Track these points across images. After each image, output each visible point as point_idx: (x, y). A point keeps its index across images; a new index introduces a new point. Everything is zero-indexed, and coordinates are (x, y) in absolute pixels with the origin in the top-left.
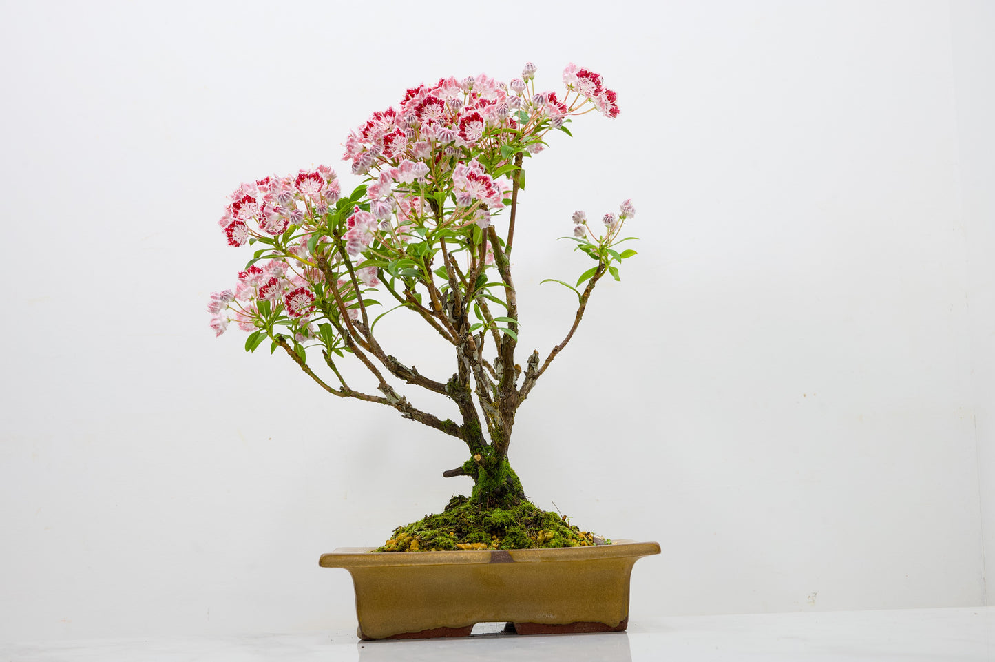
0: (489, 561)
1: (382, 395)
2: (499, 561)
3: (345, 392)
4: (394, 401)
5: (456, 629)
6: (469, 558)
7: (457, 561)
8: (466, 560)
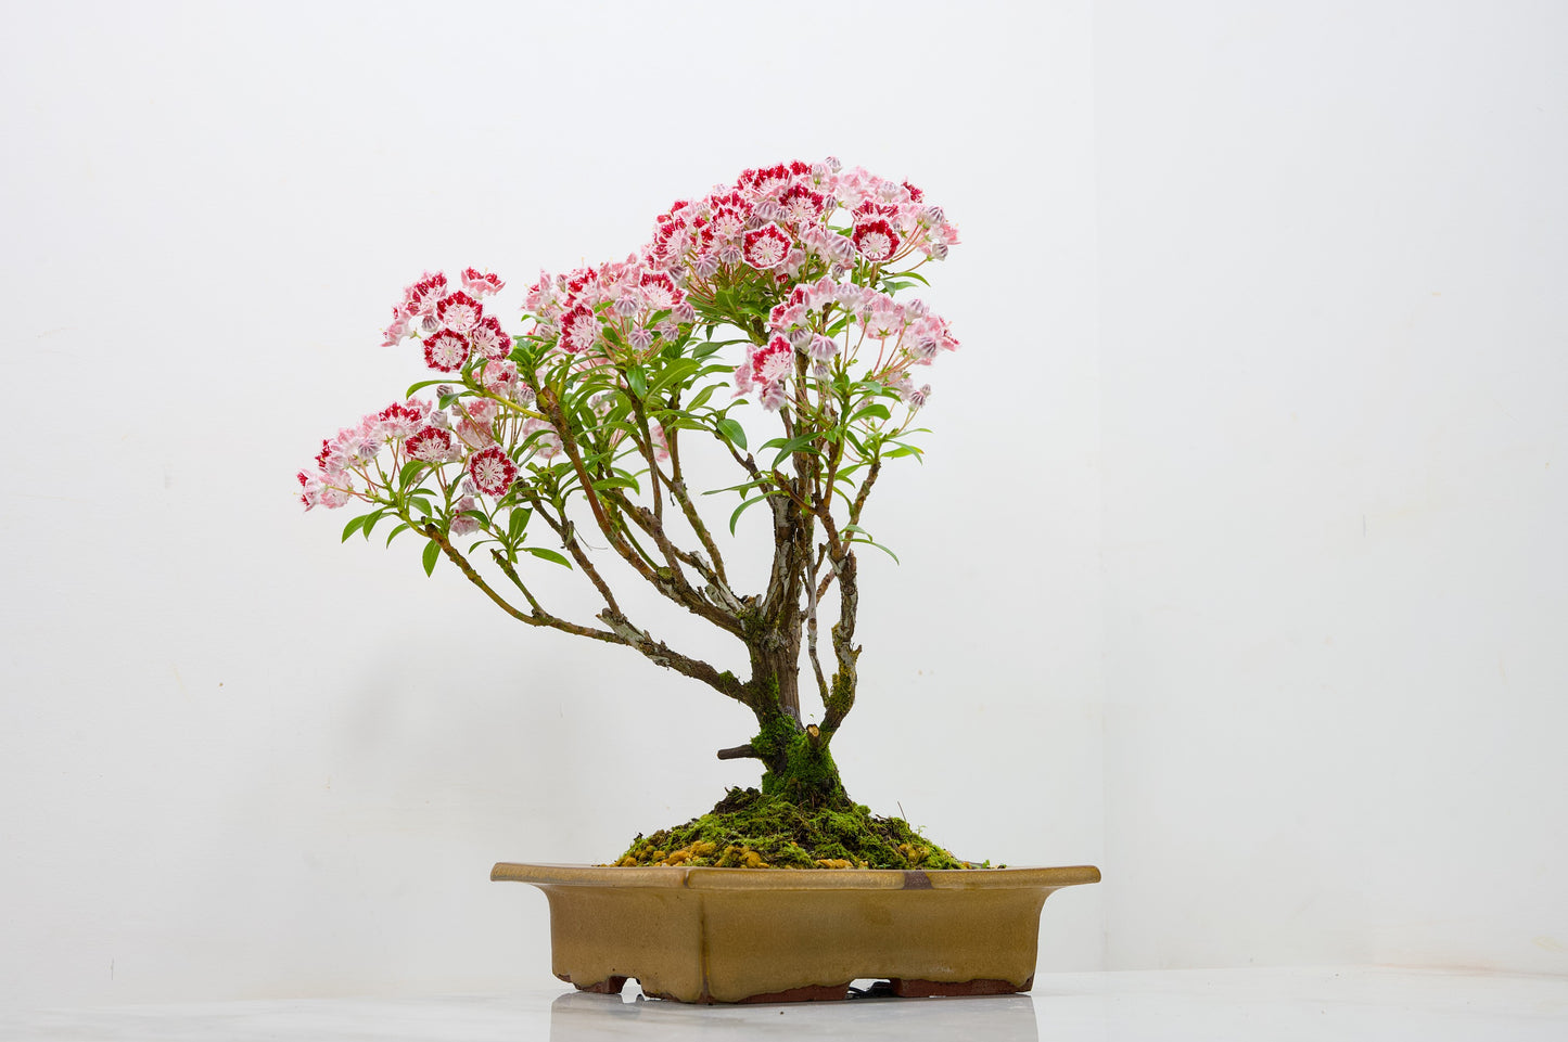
0: (902, 886)
1: (606, 628)
2: (914, 886)
3: (539, 618)
4: (633, 638)
5: (831, 988)
6: (878, 879)
7: (864, 884)
8: (875, 884)
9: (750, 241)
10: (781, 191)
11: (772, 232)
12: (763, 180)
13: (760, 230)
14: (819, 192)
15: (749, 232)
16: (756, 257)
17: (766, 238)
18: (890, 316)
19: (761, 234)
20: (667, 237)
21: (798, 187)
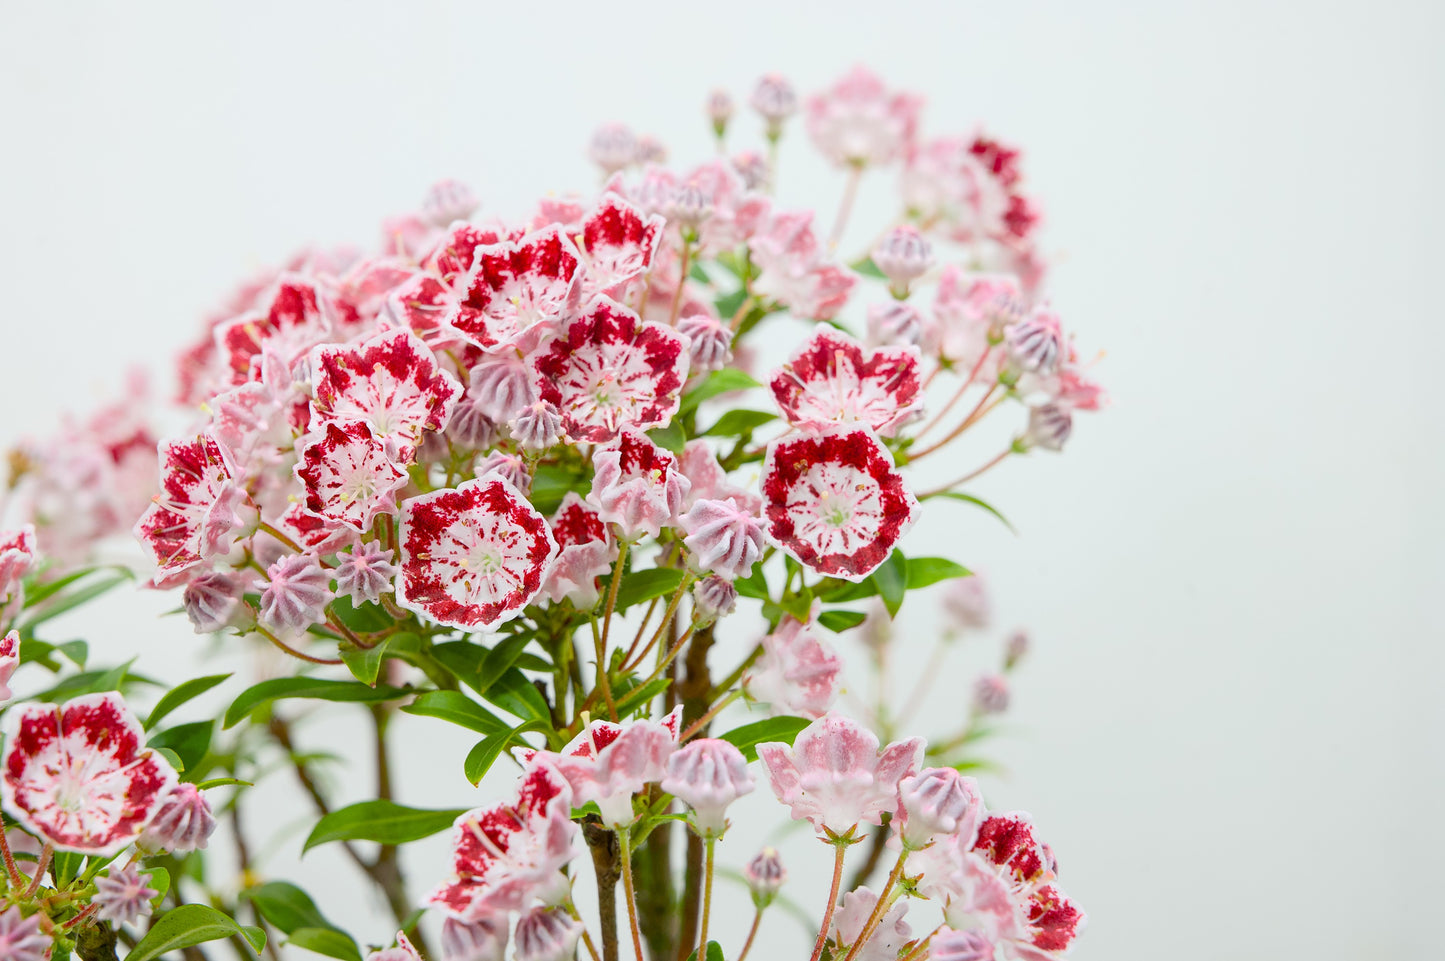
9: (427, 524)
10: (548, 335)
11: (497, 499)
12: (498, 283)
13: (460, 490)
14: (668, 331)
15: (423, 499)
16: (445, 573)
17: (481, 514)
18: (864, 788)
19: (465, 502)
20: (189, 480)
21: (602, 315)
